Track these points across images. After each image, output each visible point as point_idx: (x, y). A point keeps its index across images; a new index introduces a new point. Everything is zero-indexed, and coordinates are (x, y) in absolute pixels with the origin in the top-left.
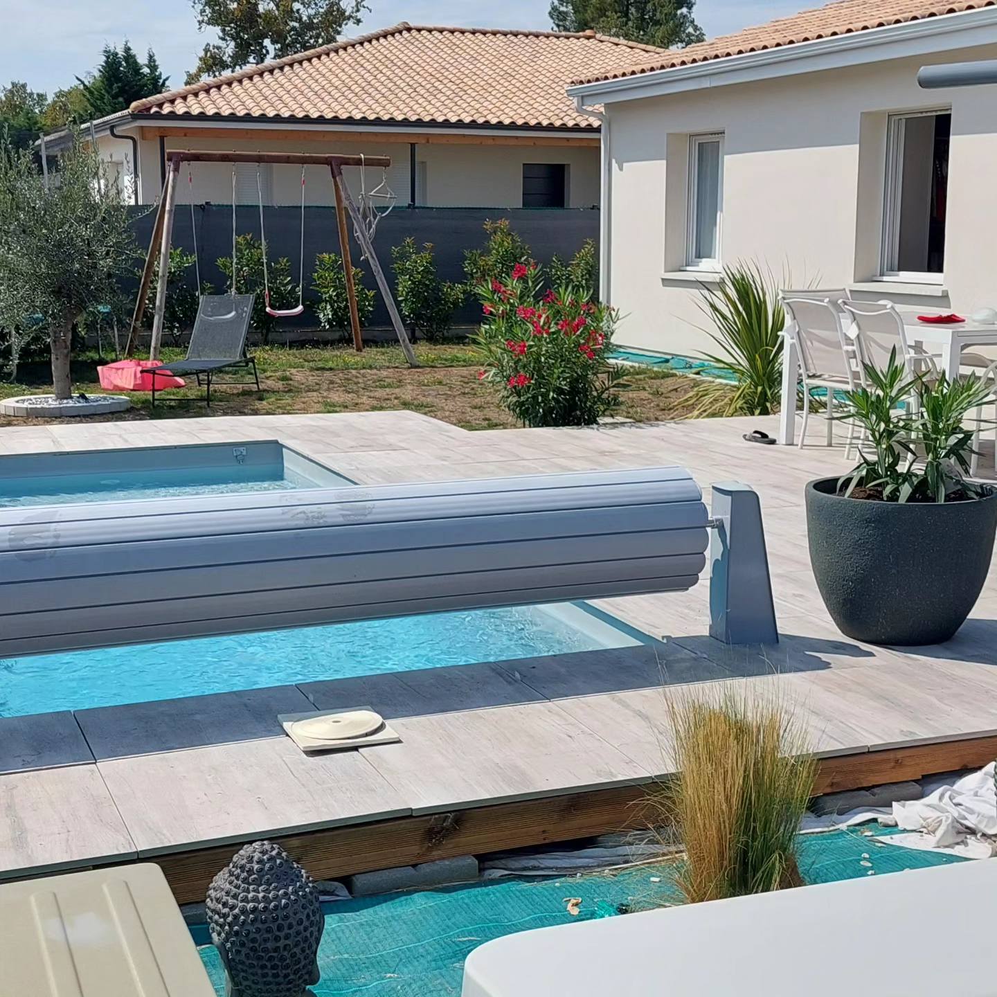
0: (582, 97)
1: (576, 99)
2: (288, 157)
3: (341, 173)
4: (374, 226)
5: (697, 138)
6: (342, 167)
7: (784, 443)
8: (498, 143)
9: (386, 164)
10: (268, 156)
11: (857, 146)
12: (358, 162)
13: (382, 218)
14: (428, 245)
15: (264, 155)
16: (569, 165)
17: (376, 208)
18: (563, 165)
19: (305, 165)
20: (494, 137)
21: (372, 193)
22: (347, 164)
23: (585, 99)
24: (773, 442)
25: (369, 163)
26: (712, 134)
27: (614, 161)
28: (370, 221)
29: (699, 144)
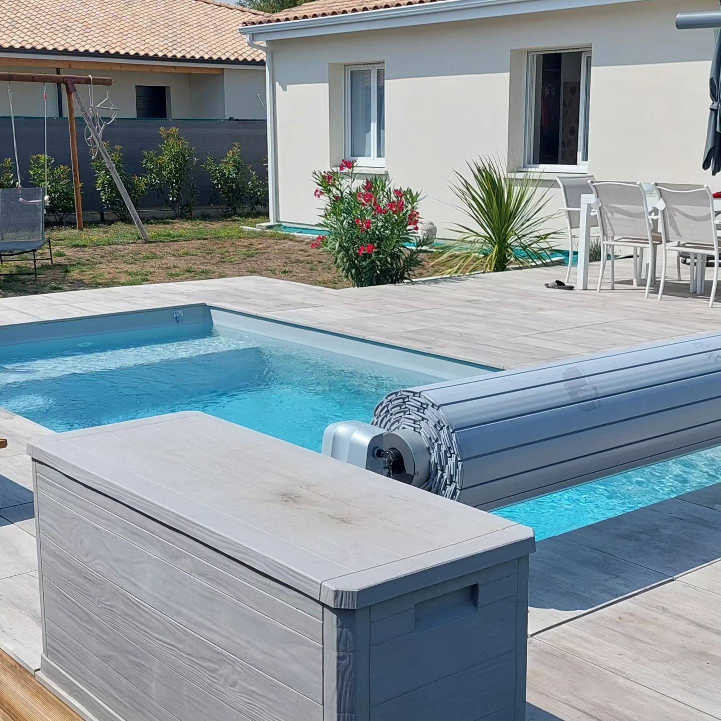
0: (253, 34)
1: (248, 36)
2: (33, 77)
3: (75, 90)
4: (100, 132)
5: (349, 67)
6: (75, 85)
7: (582, 288)
8: (123, 69)
9: (108, 83)
10: (17, 75)
11: (509, 74)
12: (88, 81)
13: (106, 125)
14: (118, 147)
15: (13, 75)
16: (169, 87)
17: (102, 118)
18: (165, 87)
19: (46, 83)
20: (120, 65)
21: (98, 106)
22: (78, 83)
23: (255, 36)
24: (571, 288)
25: (96, 82)
26: (364, 64)
27: (277, 83)
28: (98, 128)
29: (351, 71)
